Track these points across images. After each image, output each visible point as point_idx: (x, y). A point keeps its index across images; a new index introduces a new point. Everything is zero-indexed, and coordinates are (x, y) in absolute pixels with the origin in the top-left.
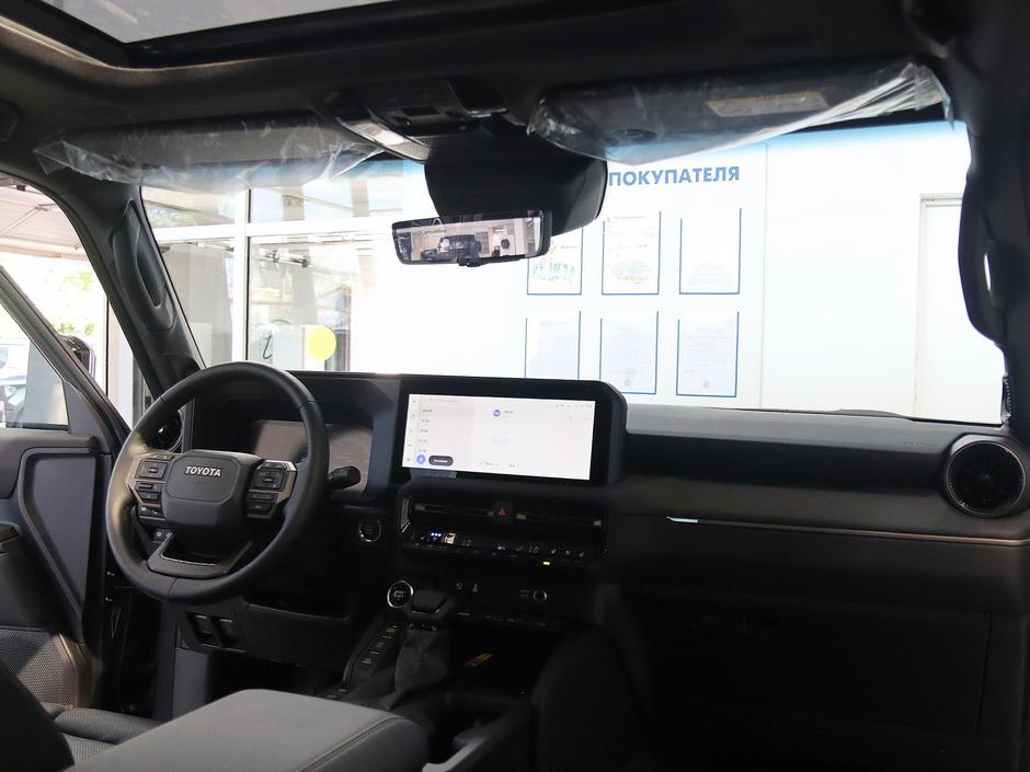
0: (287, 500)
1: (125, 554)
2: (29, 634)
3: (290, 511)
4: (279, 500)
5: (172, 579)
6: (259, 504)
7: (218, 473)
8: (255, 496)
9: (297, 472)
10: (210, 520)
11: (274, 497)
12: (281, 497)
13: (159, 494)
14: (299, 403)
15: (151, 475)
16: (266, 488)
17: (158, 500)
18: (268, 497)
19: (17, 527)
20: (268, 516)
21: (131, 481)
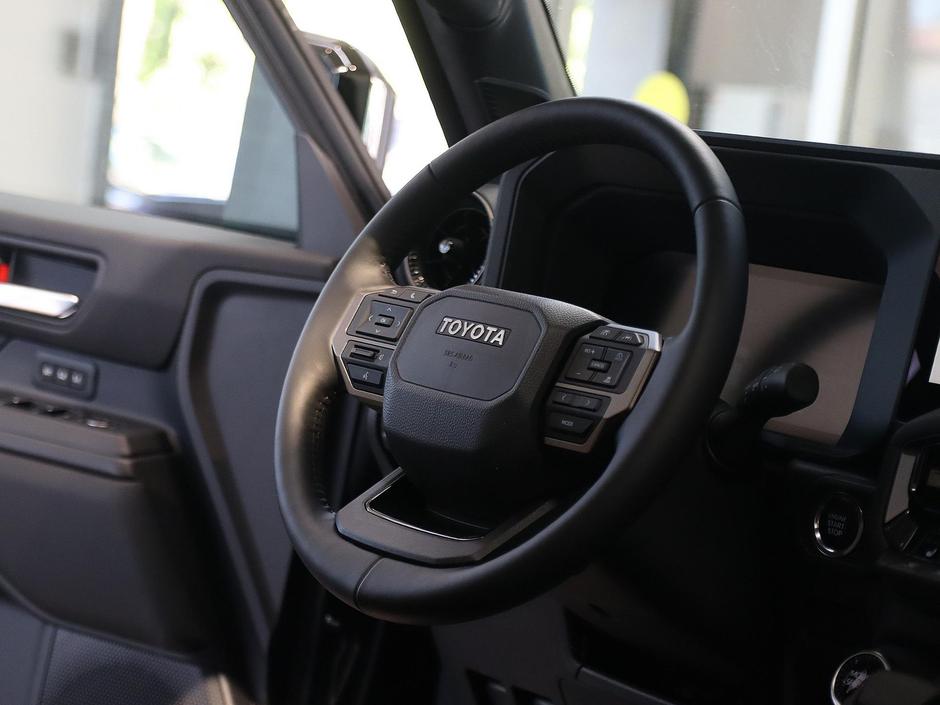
0: (626, 413)
1: (298, 490)
2: (172, 666)
3: (628, 438)
4: (609, 412)
5: (372, 556)
6: (571, 415)
7: (499, 339)
8: (563, 398)
9: (659, 354)
10: (465, 437)
11: (603, 402)
12: (616, 404)
13: (384, 371)
14: (694, 198)
15: (377, 331)
16: (589, 383)
17: (379, 388)
18: (588, 403)
19: (172, 433)
20: (584, 448)
21: (338, 340)
